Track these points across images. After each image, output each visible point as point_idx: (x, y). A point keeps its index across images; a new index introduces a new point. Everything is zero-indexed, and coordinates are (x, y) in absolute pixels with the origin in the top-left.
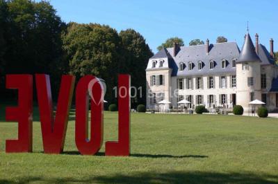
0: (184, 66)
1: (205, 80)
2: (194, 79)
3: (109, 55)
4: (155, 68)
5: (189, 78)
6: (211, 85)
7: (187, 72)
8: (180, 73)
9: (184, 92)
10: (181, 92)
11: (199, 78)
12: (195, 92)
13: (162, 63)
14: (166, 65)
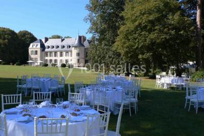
0: (49, 47)
1: (59, 53)
2: (53, 53)
3: (6, 41)
4: (34, 47)
5: (51, 52)
6: (61, 55)
7: (50, 50)
8: (46, 50)
9: (48, 58)
10: (46, 58)
11: (56, 53)
12: (53, 58)
13: (37, 45)
14: (39, 46)
